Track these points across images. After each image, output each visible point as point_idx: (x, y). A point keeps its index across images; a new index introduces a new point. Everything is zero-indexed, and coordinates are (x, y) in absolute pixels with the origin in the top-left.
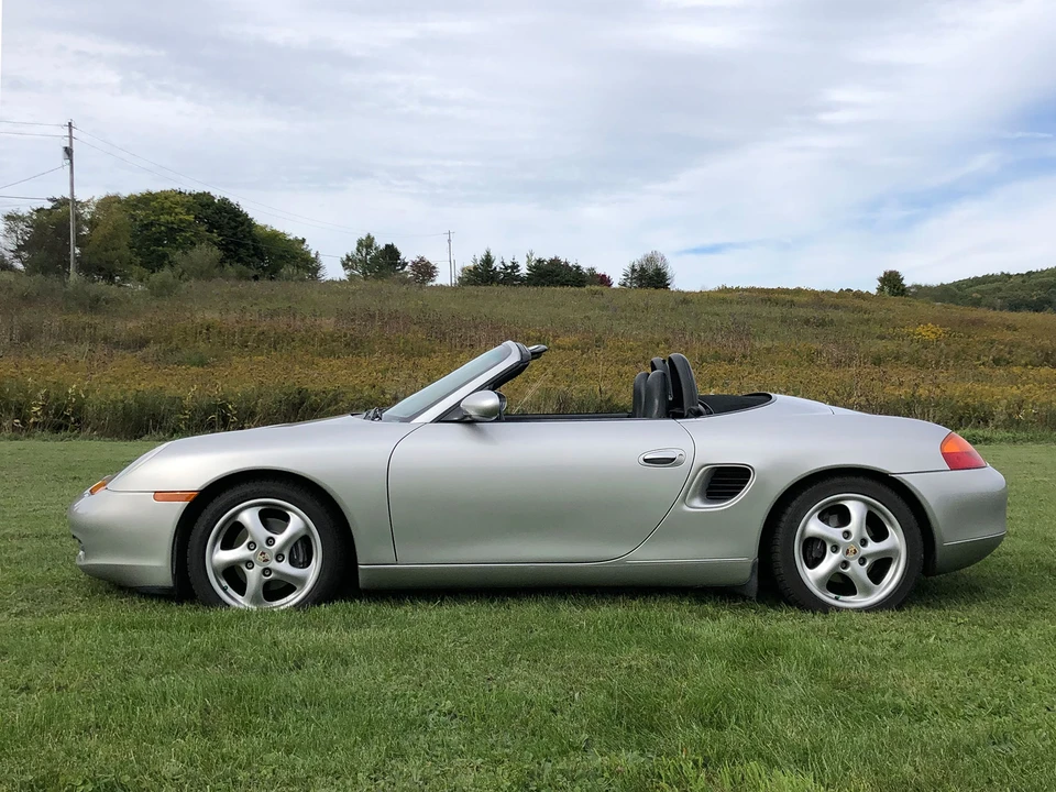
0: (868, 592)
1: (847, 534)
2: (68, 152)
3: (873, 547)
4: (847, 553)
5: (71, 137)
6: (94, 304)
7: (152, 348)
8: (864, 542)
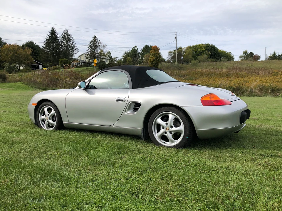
0: (172, 142)
1: (167, 124)
2: (176, 38)
3: (174, 129)
4: (166, 130)
5: (176, 35)
6: (180, 69)
7: (187, 77)
8: (172, 127)
